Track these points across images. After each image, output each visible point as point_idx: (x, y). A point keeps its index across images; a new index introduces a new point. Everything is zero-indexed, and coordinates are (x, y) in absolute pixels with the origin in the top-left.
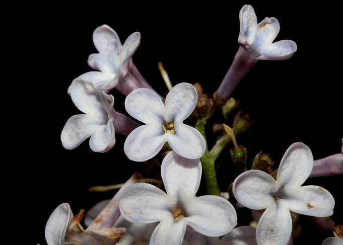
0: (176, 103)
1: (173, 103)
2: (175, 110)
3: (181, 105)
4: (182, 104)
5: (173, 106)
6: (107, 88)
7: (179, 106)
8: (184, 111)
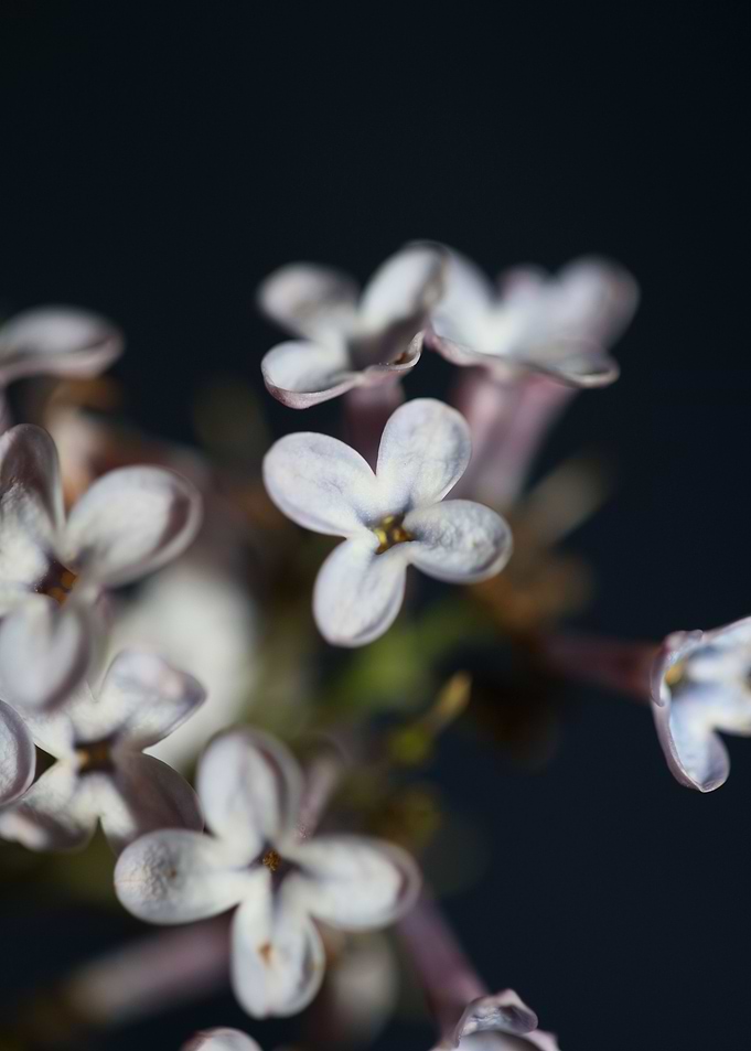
0: (453, 530)
1: (452, 523)
2: (434, 533)
3: (451, 544)
4: (455, 545)
5: (444, 524)
6: (435, 340)
7: (448, 541)
8: (438, 557)
